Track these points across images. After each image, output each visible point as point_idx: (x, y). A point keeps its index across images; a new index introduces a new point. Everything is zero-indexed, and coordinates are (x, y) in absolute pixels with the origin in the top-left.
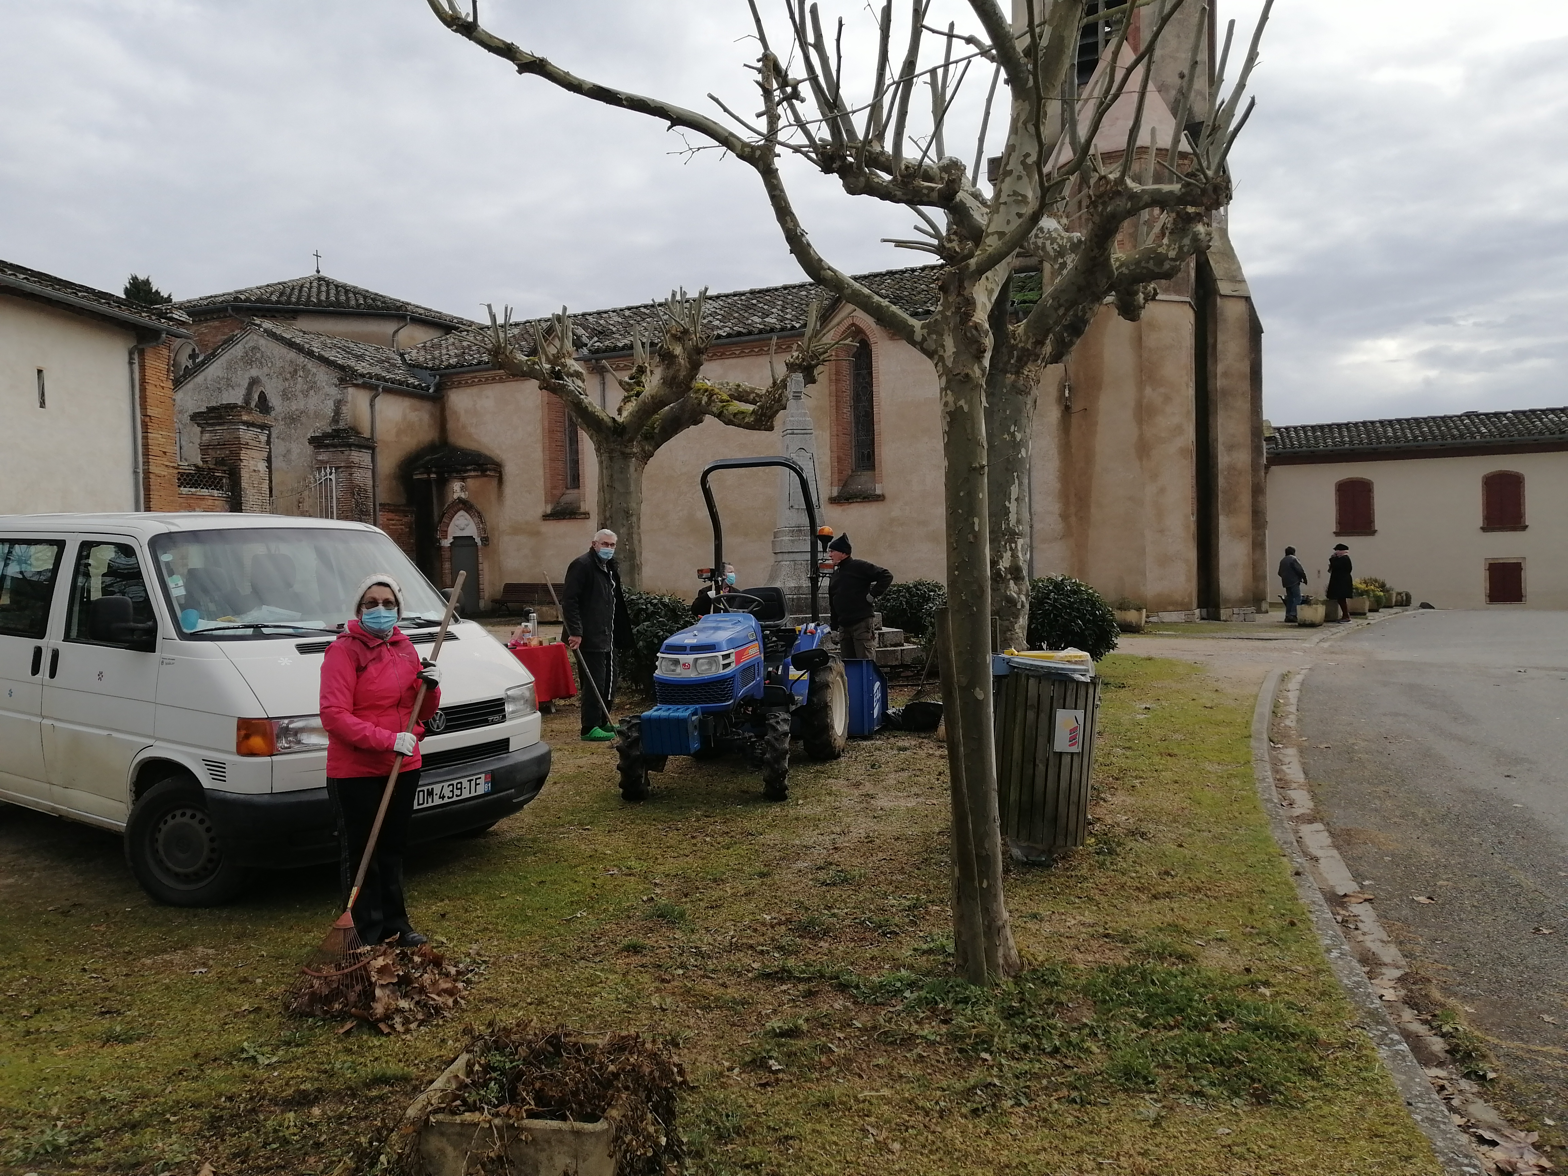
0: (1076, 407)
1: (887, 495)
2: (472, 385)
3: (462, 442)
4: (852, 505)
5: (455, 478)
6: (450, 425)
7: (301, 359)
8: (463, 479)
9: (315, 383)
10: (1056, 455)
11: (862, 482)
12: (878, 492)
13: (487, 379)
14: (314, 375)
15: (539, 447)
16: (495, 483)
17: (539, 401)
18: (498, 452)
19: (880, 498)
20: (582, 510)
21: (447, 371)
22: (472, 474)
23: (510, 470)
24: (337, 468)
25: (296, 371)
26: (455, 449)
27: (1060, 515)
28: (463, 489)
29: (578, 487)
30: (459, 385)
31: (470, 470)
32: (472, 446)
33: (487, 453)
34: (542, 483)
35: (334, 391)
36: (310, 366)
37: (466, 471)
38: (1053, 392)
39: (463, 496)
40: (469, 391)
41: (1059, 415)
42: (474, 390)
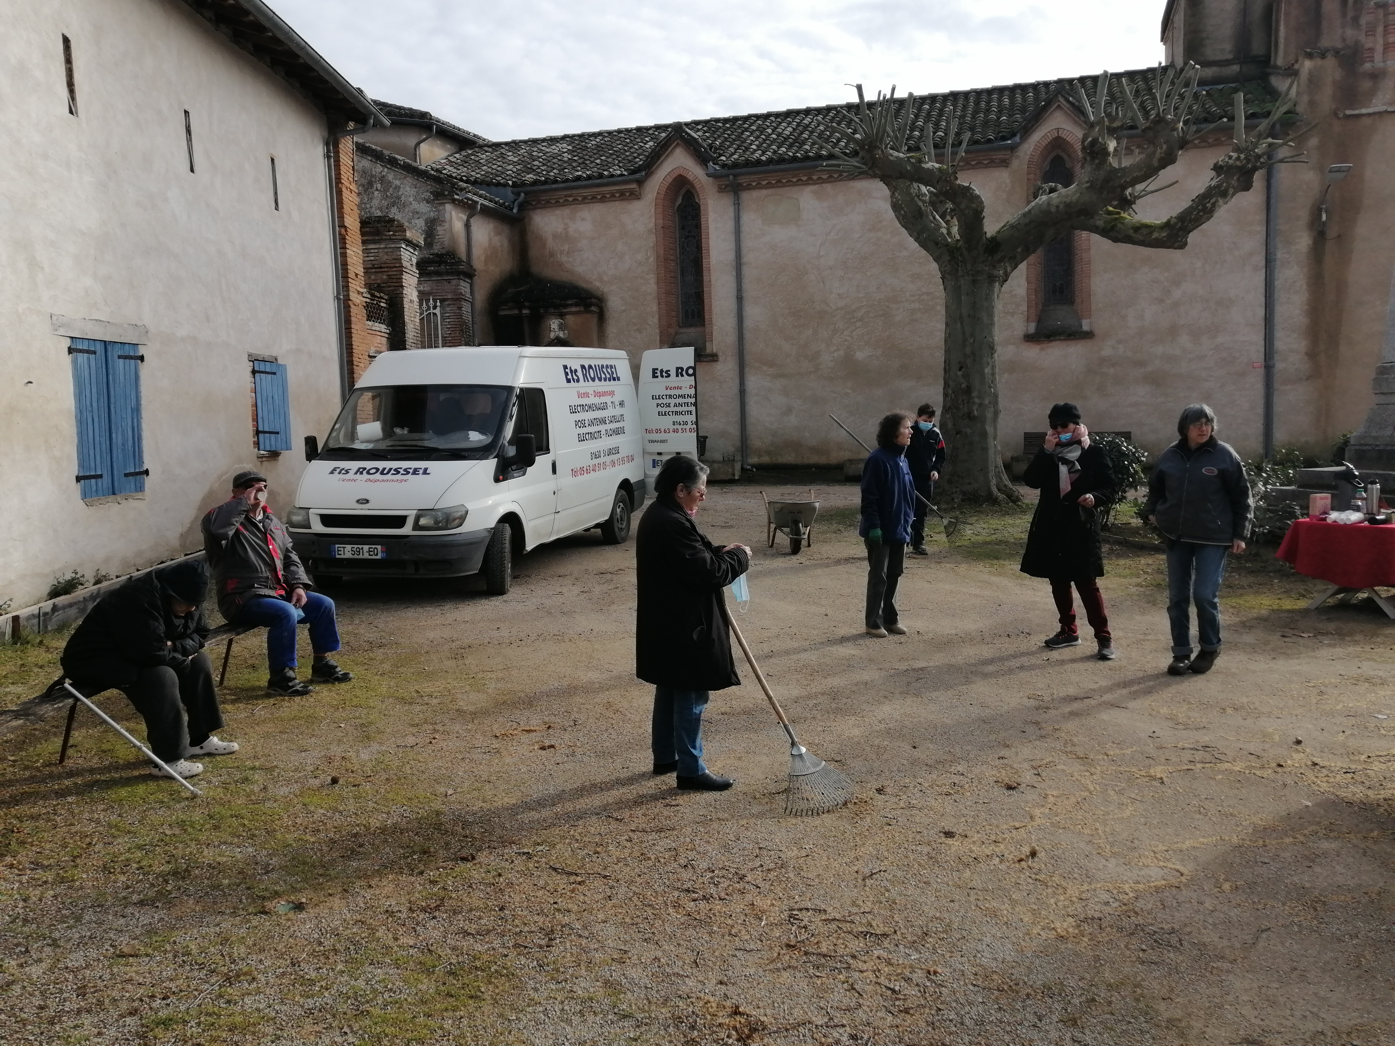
0: (1332, 232)
1: (1096, 332)
2: (566, 204)
3: (549, 273)
4: (1053, 344)
5: (553, 314)
6: (534, 252)
7: (378, 169)
8: (561, 316)
9: (399, 198)
10: (1305, 287)
11: (1060, 316)
12: (1086, 328)
13: (585, 198)
14: (397, 188)
15: (652, 279)
16: (594, 320)
17: (652, 225)
18: (597, 284)
19: (1089, 335)
20: (708, 351)
21: (536, 188)
22: (574, 309)
23: (615, 303)
24: (442, 301)
25: (370, 184)
26: (541, 282)
27: (1307, 354)
28: (561, 327)
29: (703, 324)
30: (548, 206)
31: (571, 305)
32: (563, 277)
33: (584, 285)
34: (656, 320)
35: (424, 208)
36: (390, 177)
37: (566, 306)
38: (1304, 215)
39: (561, 335)
40: (558, 212)
41: (1310, 242)
42: (566, 211)
